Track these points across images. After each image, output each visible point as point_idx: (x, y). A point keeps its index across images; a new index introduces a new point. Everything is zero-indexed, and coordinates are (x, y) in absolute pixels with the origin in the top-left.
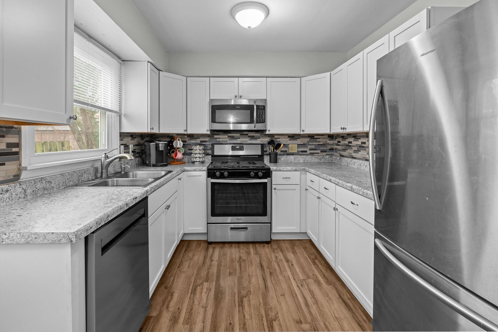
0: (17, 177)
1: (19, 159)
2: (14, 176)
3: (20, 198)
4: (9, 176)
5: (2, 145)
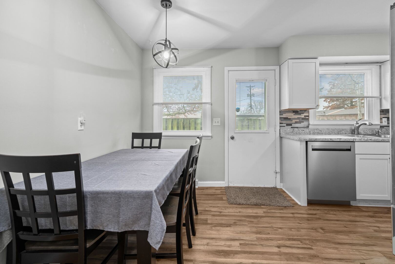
0: (308, 127)
1: (309, 121)
2: (307, 126)
3: (308, 134)
4: (305, 126)
5: (303, 116)
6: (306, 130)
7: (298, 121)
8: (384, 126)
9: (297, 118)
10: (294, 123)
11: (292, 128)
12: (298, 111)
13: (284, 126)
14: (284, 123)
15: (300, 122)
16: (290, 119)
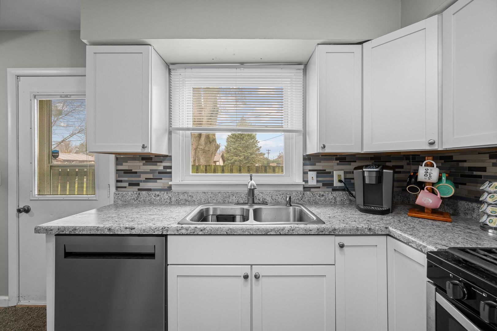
0: (169, 189)
1: (171, 177)
2: (167, 188)
5: (160, 167)
6: (163, 194)
7: (151, 176)
8: (311, 186)
9: (149, 171)
10: (144, 182)
11: (139, 190)
12: (151, 156)
13: (125, 187)
14: (125, 181)
15: (155, 179)
16: (136, 173)
